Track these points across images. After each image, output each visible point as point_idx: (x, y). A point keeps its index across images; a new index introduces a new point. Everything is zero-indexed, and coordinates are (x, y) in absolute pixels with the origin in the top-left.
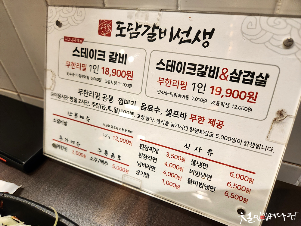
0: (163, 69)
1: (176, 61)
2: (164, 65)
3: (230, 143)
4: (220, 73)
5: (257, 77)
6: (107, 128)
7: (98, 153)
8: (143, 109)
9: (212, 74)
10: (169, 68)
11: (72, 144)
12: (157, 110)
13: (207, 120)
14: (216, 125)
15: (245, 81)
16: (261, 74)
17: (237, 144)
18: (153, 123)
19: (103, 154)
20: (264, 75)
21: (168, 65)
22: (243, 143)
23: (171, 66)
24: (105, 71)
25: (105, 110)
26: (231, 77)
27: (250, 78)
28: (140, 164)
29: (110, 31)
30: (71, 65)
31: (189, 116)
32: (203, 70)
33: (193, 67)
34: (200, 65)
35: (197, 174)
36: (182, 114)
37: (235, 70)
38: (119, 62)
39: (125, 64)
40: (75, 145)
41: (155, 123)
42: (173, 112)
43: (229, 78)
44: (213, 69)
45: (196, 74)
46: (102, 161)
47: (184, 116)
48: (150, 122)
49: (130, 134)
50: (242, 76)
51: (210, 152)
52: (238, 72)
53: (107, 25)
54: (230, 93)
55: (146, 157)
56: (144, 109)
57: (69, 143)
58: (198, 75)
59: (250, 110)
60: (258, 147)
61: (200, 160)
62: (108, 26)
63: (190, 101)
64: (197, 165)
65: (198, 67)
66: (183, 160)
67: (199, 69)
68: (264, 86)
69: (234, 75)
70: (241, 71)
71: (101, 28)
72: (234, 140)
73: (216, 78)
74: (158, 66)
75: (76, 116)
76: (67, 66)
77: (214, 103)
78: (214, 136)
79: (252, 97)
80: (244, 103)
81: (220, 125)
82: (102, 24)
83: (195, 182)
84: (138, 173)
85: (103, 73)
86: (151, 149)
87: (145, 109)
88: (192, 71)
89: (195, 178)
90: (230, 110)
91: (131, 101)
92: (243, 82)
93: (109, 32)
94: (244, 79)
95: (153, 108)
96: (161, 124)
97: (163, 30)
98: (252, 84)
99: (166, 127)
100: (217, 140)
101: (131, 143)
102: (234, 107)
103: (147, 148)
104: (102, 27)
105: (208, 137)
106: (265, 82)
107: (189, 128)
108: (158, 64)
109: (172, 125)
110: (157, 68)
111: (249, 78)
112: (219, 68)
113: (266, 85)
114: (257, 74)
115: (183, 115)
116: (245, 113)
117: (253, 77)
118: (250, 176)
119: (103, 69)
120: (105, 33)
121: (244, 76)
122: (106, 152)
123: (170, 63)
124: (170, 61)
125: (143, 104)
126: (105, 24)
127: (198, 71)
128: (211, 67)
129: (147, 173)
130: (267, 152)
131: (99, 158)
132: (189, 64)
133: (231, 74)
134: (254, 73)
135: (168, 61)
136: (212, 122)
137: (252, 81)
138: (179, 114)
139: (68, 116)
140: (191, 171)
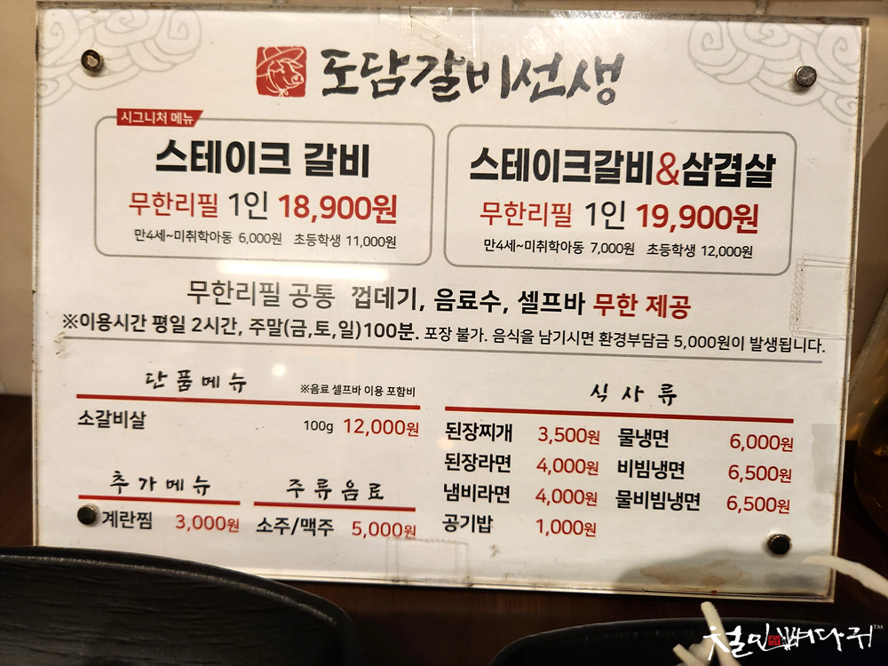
0: (495, 177)
1: (528, 150)
2: (494, 164)
3: (716, 352)
4: (656, 167)
5: (748, 166)
6: (321, 398)
7: (291, 498)
8: (442, 307)
9: (635, 172)
10: (512, 170)
11: (173, 493)
12: (491, 301)
13: (643, 303)
14: (670, 311)
15: (722, 180)
16: (756, 157)
17: (734, 352)
18: (483, 346)
19: (309, 496)
20: (763, 160)
21: (506, 164)
22: (748, 346)
23: (518, 164)
24: (292, 205)
25: (303, 336)
26: (687, 175)
27: (733, 172)
28: (454, 493)
29: (299, 80)
30: (150, 202)
31: (590, 300)
32: (611, 164)
33: (581, 159)
34: (598, 153)
35: (642, 469)
36: (571, 297)
37: (693, 155)
38: (344, 171)
39: (365, 174)
40: (189, 492)
41: (491, 345)
42: (542, 299)
43: (680, 179)
44: (635, 159)
45: (593, 179)
46: (310, 525)
47: (575, 302)
48: (473, 343)
49: (407, 400)
50: (712, 167)
51: (668, 393)
52: (700, 159)
53: (289, 63)
54: (692, 217)
55: (471, 462)
56: (448, 307)
57: (160, 490)
58: (598, 180)
59: (747, 251)
60: (786, 346)
61: (641, 425)
62: (291, 67)
63: (588, 258)
64: (636, 441)
65: (594, 158)
66: (593, 437)
67: (597, 163)
68: (769, 186)
69: (693, 169)
70: (707, 155)
71: (266, 72)
72: (723, 342)
73: (649, 182)
74: (477, 170)
75: (185, 380)
76: (137, 209)
77: (655, 252)
78: (671, 342)
79: (746, 218)
80: (731, 238)
81: (681, 309)
82: (269, 62)
83: (639, 499)
84: (451, 524)
85: (287, 215)
86: (486, 430)
87: (451, 305)
88: (580, 172)
89: (636, 485)
90: (700, 261)
91: (400, 290)
92: (719, 184)
93: (298, 83)
94: (719, 176)
95: (478, 299)
96: (509, 344)
97: (478, 67)
98: (739, 186)
99: (527, 347)
100: (680, 352)
101: (413, 429)
102: (709, 251)
103: (471, 432)
104: (269, 71)
105: (655, 351)
106: (769, 176)
107: (597, 337)
108: (475, 165)
109: (545, 339)
110: (474, 176)
111: (729, 170)
112: (650, 154)
113: (773, 182)
114: (746, 160)
115: (574, 300)
116: (738, 263)
117: (737, 166)
118: (782, 430)
119: (284, 202)
120: (283, 87)
121: (718, 167)
122: (323, 486)
123: (512, 158)
124: (512, 151)
125: (442, 293)
126: (282, 61)
127: (597, 170)
128: (630, 154)
129: (481, 517)
130: (811, 354)
131: (292, 515)
132: (569, 153)
133: (686, 166)
134: (739, 157)
135: (506, 152)
136: (658, 304)
137: (737, 176)
138: (561, 300)
139: (149, 391)
140: (622, 467)
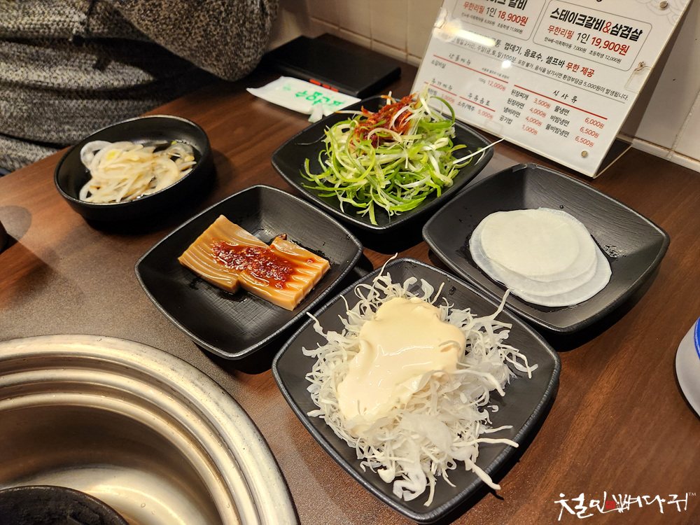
0: (557, 18)
1: (570, 11)
2: (558, 14)
3: (594, 90)
4: (605, 25)
5: (633, 33)
6: (486, 73)
7: (468, 98)
9: (597, 26)
10: (562, 17)
11: (443, 88)
12: (539, 57)
13: (581, 69)
14: (587, 73)
16: (637, 30)
17: (600, 92)
18: (532, 70)
19: (472, 99)
20: (639, 31)
21: (562, 15)
22: (605, 91)
23: (565, 15)
24: (501, 15)
25: (489, 54)
26: (612, 31)
27: (627, 33)
28: (506, 110)
31: (566, 64)
32: (591, 22)
33: (583, 18)
34: (589, 17)
35: (557, 119)
36: (561, 61)
37: (617, 25)
38: (518, 7)
39: (523, 9)
40: (447, 89)
41: (533, 70)
42: (553, 60)
43: (610, 32)
44: (599, 22)
46: (469, 107)
47: (562, 63)
48: (529, 68)
49: (505, 80)
50: (621, 30)
51: (575, 99)
52: (619, 26)
54: (607, 45)
55: (514, 103)
56: (527, 55)
57: (441, 87)
58: (585, 26)
59: (619, 61)
60: (616, 94)
61: (563, 106)
63: (572, 50)
64: (559, 111)
65: (587, 19)
66: (548, 106)
67: (587, 21)
68: (636, 41)
69: (615, 29)
70: (621, 26)
72: (598, 88)
73: (600, 30)
74: (553, 15)
75: (457, 58)
76: (465, 7)
77: (591, 53)
78: (583, 84)
79: (624, 49)
80: (616, 55)
81: (590, 74)
83: (552, 128)
84: (501, 119)
85: (499, 17)
86: (522, 95)
88: (581, 22)
89: (554, 124)
90: (604, 60)
91: (517, 47)
92: (621, 36)
94: (622, 34)
95: (536, 55)
96: (538, 71)
98: (627, 38)
99: (543, 73)
100: (584, 87)
101: (504, 88)
102: (607, 57)
103: (518, 94)
105: (577, 85)
106: (638, 37)
107: (563, 76)
108: (553, 13)
109: (549, 72)
110: (551, 16)
112: (604, 21)
113: (638, 40)
114: (633, 30)
116: (614, 64)
117: (629, 32)
118: (602, 121)
119: (500, 13)
121: (623, 30)
122: (476, 98)
123: (564, 13)
124: (565, 11)
125: (528, 51)
127: (587, 23)
128: (598, 20)
129: (510, 119)
130: (623, 100)
131: (467, 103)
132: (581, 15)
133: (613, 28)
134: (631, 29)
136: (585, 70)
137: (628, 35)
138: (558, 61)
139: (449, 59)
140: (552, 117)
